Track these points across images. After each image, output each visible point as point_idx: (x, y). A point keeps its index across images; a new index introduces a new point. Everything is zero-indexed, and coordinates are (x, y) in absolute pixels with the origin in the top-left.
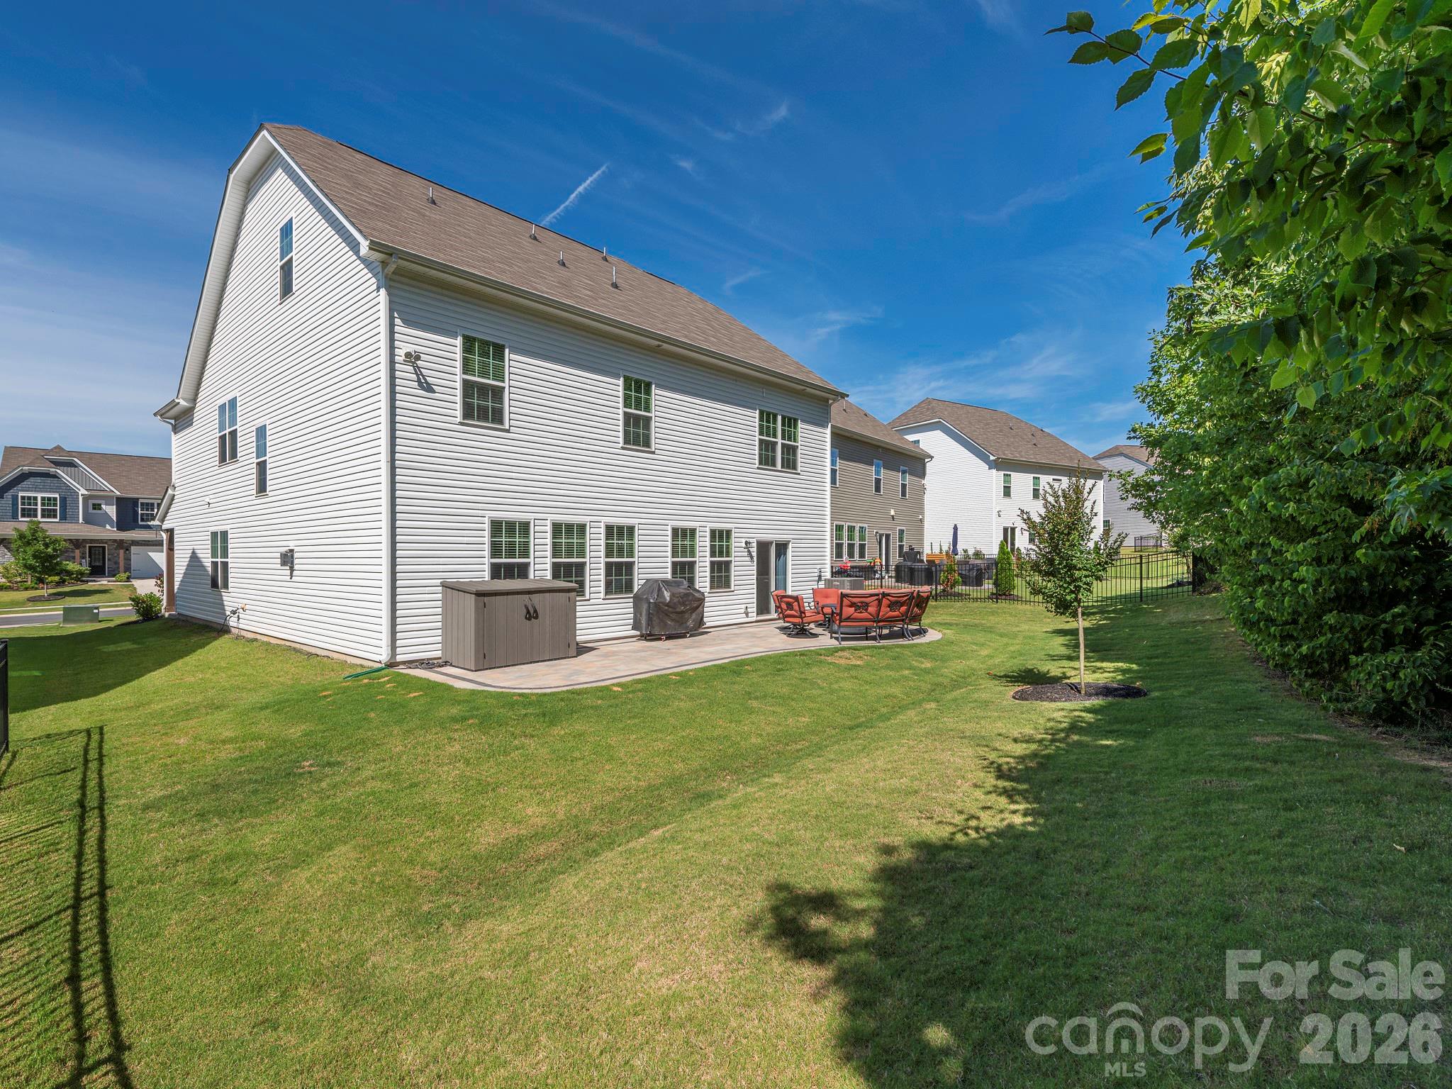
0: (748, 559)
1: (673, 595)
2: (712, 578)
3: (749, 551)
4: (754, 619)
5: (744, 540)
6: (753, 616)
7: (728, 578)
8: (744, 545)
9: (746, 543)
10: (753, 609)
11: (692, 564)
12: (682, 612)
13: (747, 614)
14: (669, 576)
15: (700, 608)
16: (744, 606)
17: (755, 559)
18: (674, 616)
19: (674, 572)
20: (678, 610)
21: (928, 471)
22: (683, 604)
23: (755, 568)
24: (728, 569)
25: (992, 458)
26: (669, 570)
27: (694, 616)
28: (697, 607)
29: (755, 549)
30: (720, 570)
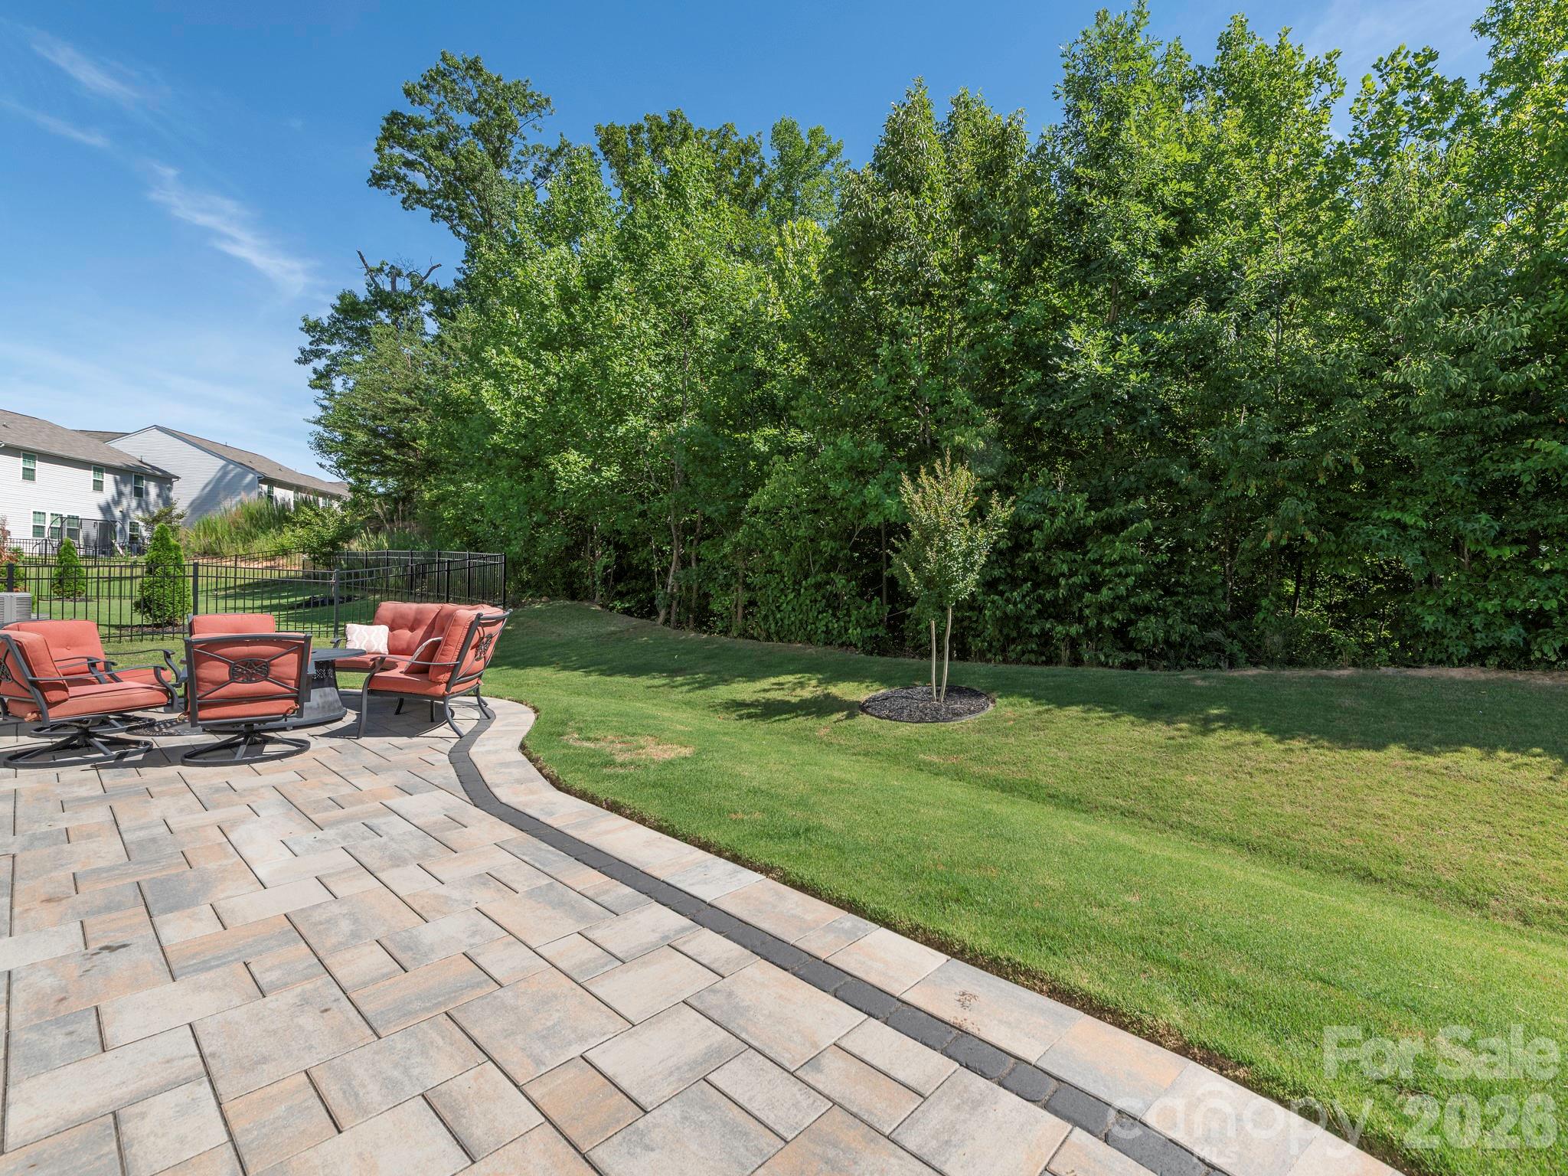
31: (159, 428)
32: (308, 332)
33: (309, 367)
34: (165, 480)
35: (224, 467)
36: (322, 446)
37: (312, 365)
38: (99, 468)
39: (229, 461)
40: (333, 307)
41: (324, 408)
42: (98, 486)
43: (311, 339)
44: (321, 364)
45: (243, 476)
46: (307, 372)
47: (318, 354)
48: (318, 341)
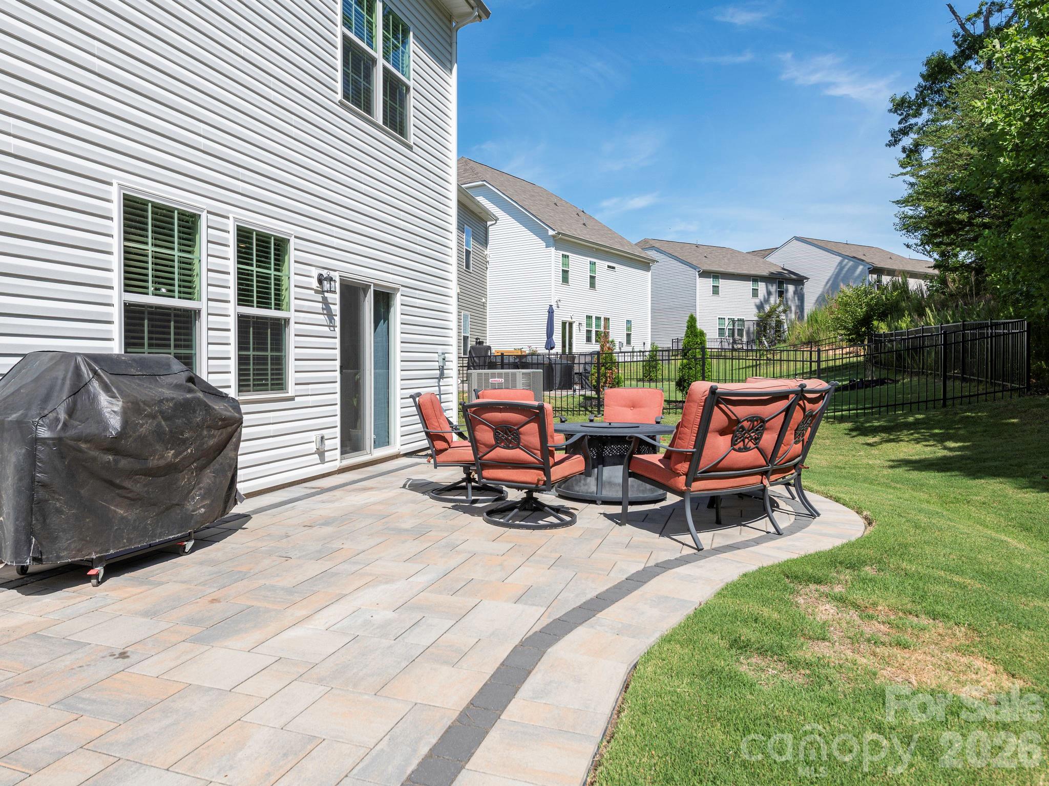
0: (323, 319)
1: (132, 410)
2: (242, 361)
3: (325, 301)
4: (337, 465)
5: (315, 272)
6: (335, 459)
7: (279, 363)
8: (315, 284)
9: (320, 280)
10: (334, 442)
11: (187, 319)
12: (172, 469)
13: (321, 453)
14: (116, 347)
15: (228, 451)
16: (313, 436)
17: (337, 319)
18: (137, 486)
19: (132, 338)
20: (153, 462)
21: (491, 237)
22: (175, 440)
23: (337, 342)
24: (278, 343)
25: (551, 232)
26: (116, 330)
27: (208, 478)
28: (221, 447)
29: (337, 297)
30: (260, 344)
31: (798, 239)
32: (896, 111)
33: (899, 147)
34: (799, 281)
35: (841, 262)
36: (909, 226)
37: (901, 144)
38: (755, 279)
39: (845, 257)
40: (922, 76)
41: (912, 185)
42: (755, 293)
43: (900, 118)
44: (907, 141)
45: (854, 268)
46: (897, 153)
47: (905, 132)
48: (905, 119)
